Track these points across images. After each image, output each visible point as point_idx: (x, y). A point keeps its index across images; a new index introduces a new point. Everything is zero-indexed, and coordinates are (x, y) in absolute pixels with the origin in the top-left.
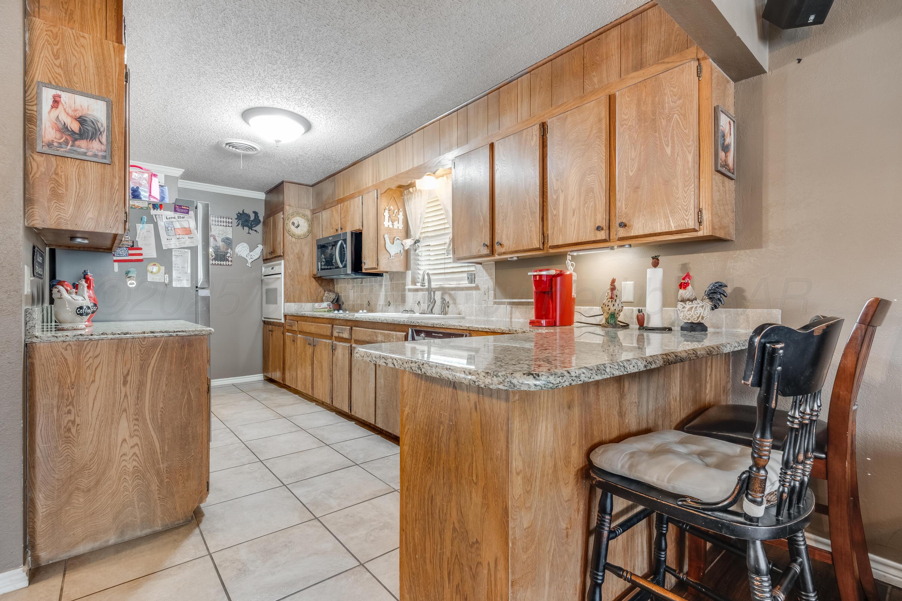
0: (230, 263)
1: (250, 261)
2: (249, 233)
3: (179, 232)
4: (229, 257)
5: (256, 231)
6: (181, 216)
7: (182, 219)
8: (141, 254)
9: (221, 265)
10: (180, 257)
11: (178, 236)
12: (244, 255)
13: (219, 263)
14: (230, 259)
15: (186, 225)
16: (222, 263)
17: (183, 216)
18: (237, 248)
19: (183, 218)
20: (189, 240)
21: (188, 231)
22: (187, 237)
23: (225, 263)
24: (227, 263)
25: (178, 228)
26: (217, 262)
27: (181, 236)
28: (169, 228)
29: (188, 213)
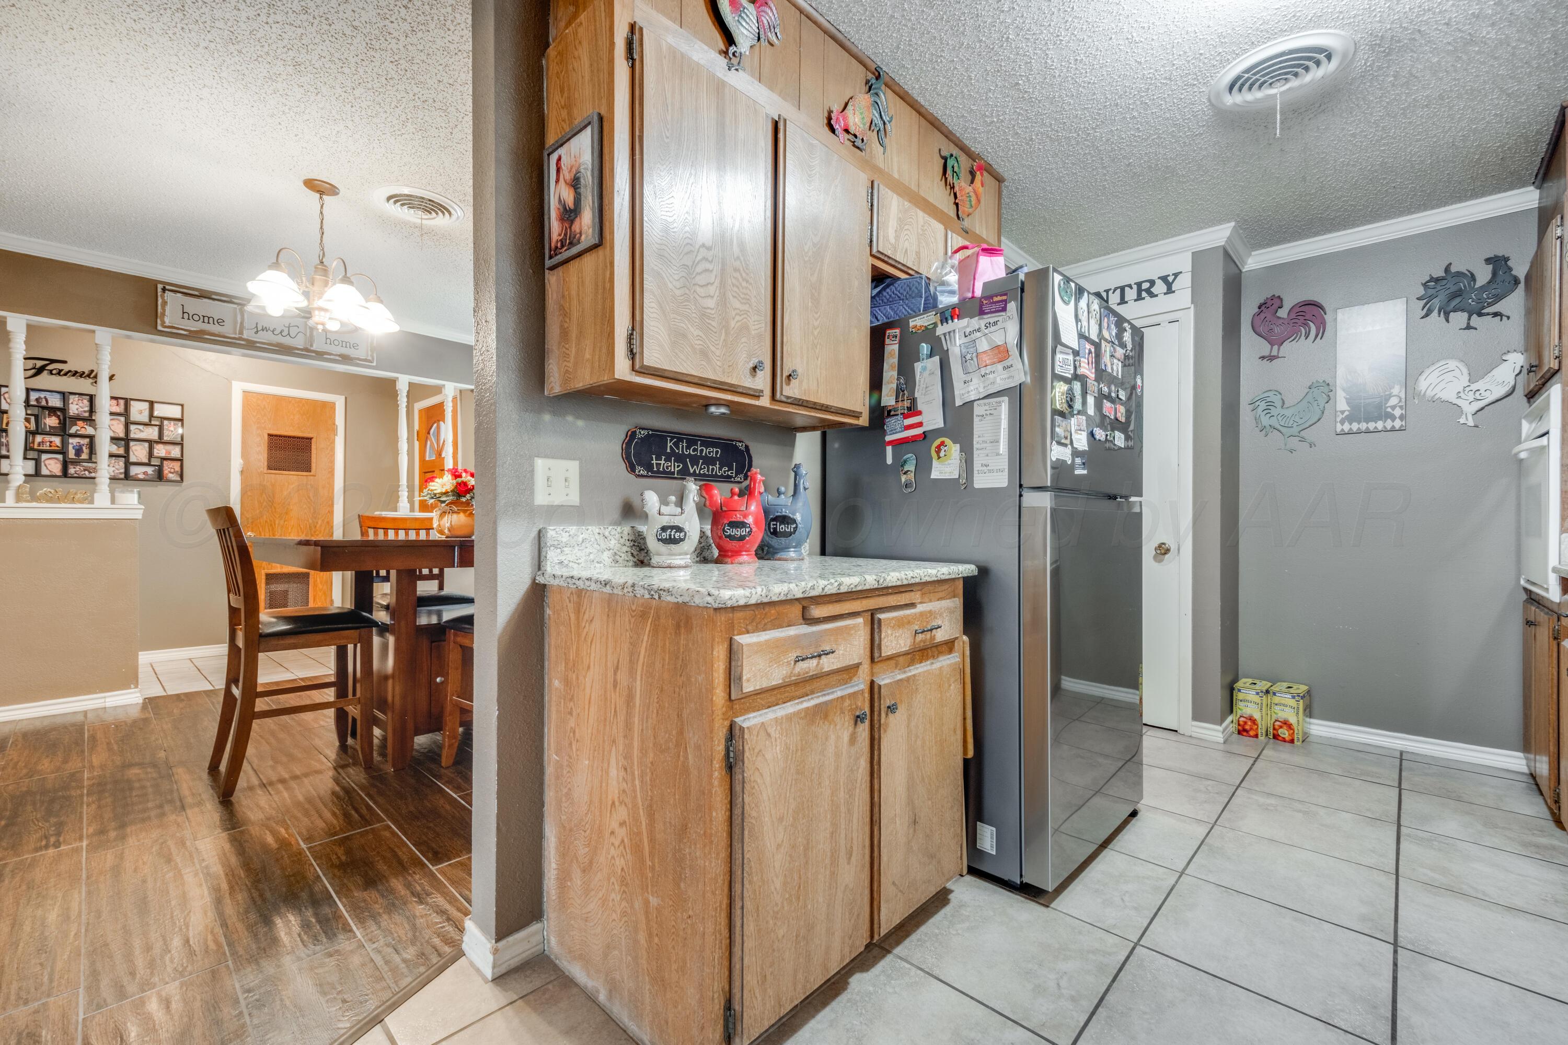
0: (1398, 424)
1: (1470, 409)
2: (1469, 327)
3: (986, 359)
4: (1393, 408)
5: (1496, 314)
6: (992, 320)
7: (993, 329)
8: (920, 424)
9: (1368, 432)
10: (989, 418)
11: (983, 371)
12: (1449, 395)
13: (1363, 426)
14: (1398, 412)
15: (998, 339)
16: (1371, 426)
17: (996, 319)
18: (1422, 378)
19: (995, 323)
20: (1005, 374)
21: (1001, 353)
22: (1000, 366)
23: (1380, 425)
24: (1389, 423)
25: (984, 352)
26: (1355, 426)
27: (989, 368)
28: (968, 357)
29: (1004, 309)
